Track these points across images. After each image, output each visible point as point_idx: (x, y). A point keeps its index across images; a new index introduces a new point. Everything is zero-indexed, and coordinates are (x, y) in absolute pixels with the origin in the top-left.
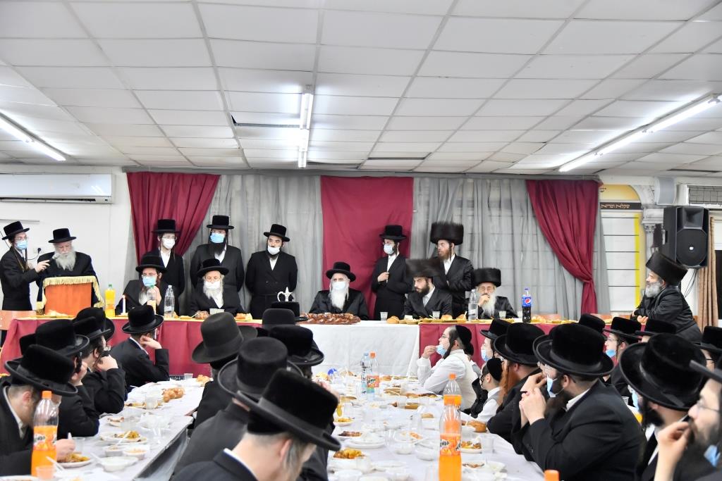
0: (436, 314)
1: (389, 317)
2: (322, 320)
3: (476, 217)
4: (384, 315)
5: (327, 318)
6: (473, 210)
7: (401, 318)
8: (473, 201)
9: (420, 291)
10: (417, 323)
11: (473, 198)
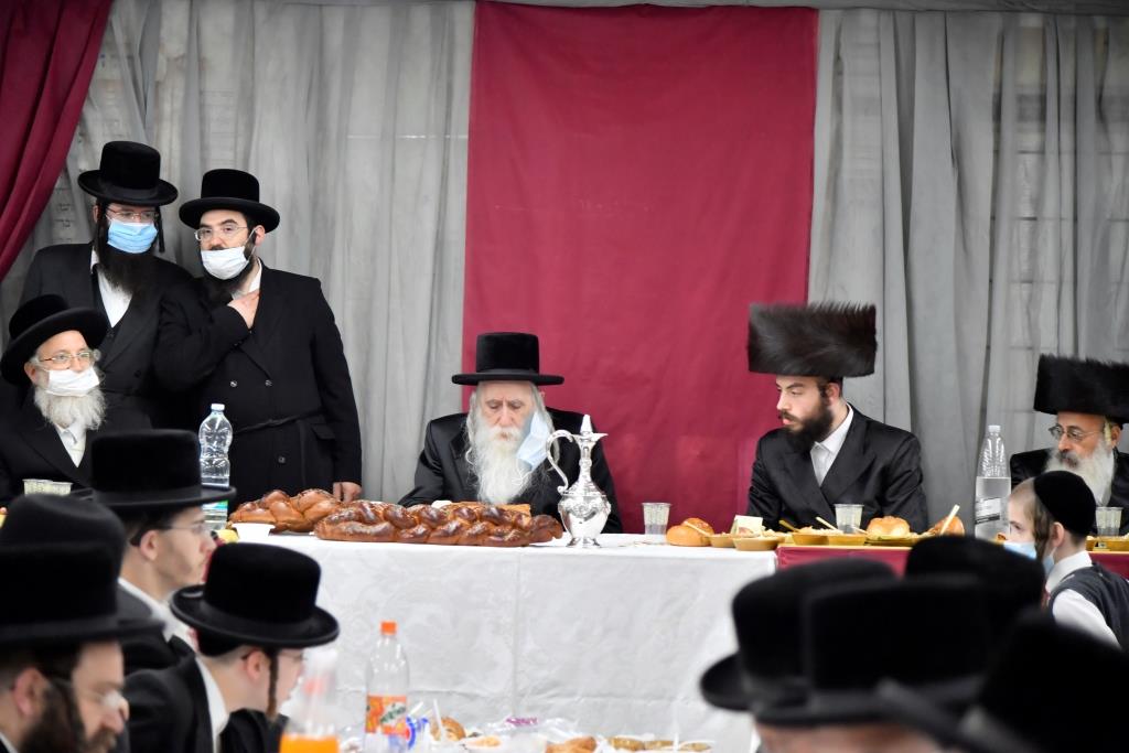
0: (849, 514)
1: (674, 520)
2: (421, 529)
3: (1051, 158)
4: (656, 513)
5: (441, 519)
6: (1043, 130)
7: (722, 524)
8: (1043, 99)
9: (797, 427)
10: (773, 546)
11: (1043, 87)
